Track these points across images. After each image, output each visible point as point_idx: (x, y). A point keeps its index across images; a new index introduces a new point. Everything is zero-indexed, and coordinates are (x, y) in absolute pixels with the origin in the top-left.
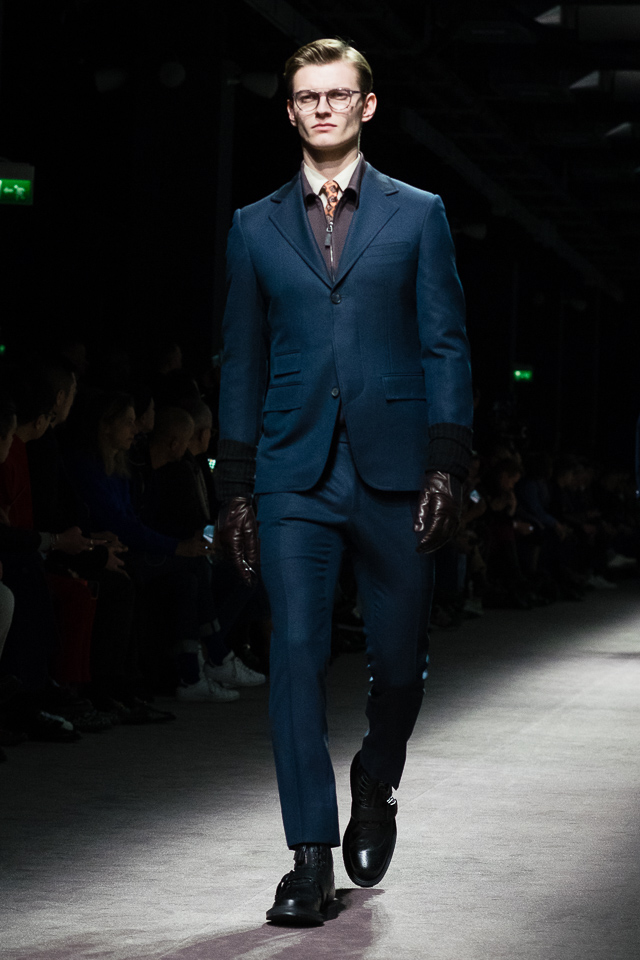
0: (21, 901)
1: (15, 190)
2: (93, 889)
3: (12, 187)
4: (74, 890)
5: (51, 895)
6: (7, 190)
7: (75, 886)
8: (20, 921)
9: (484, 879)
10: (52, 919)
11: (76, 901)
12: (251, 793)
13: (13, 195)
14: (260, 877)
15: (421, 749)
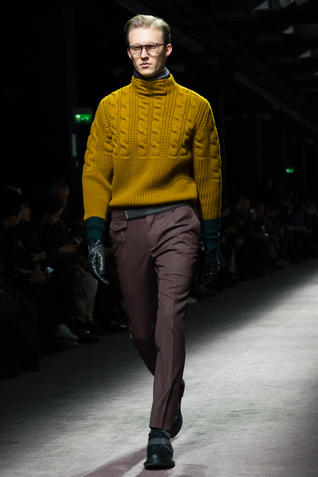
0: (109, 397)
1: (85, 119)
2: (136, 391)
3: (84, 117)
4: (128, 391)
5: (119, 394)
6: (83, 119)
7: (129, 390)
8: (108, 405)
9: (285, 375)
10: (121, 403)
11: (129, 396)
12: (194, 347)
13: (85, 121)
14: (199, 381)
15: (260, 323)
